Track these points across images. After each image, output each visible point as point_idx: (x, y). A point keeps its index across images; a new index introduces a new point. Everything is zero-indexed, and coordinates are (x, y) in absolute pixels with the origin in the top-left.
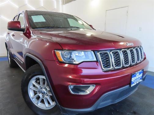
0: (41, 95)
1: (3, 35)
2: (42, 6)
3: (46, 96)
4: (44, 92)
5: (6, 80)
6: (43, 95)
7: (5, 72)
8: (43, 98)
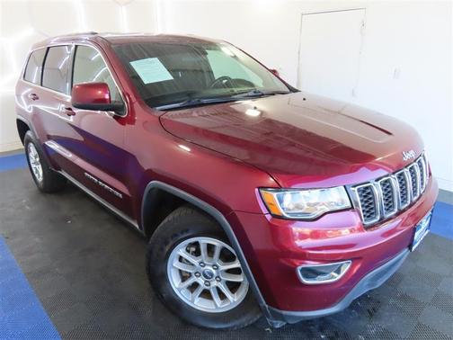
0: (201, 281)
3: (214, 283)
4: (212, 275)
6: (206, 281)
8: (207, 288)
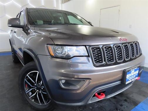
1: (8, 32)
2: (43, 5)
5: (10, 71)
7: (9, 65)
